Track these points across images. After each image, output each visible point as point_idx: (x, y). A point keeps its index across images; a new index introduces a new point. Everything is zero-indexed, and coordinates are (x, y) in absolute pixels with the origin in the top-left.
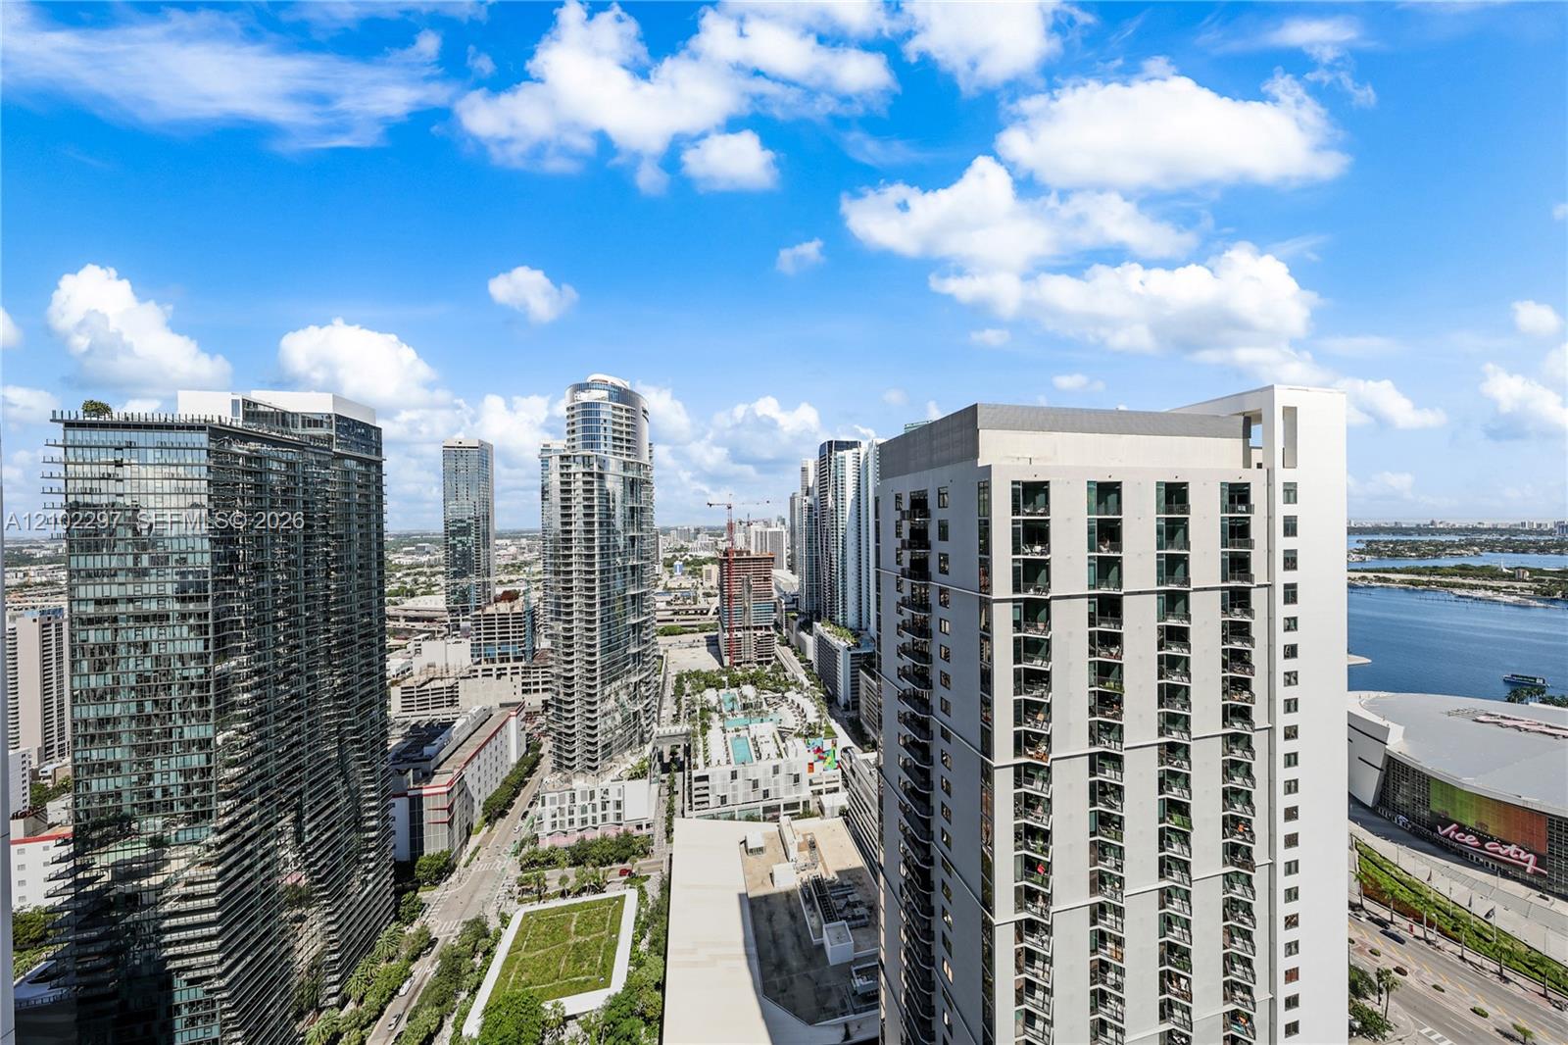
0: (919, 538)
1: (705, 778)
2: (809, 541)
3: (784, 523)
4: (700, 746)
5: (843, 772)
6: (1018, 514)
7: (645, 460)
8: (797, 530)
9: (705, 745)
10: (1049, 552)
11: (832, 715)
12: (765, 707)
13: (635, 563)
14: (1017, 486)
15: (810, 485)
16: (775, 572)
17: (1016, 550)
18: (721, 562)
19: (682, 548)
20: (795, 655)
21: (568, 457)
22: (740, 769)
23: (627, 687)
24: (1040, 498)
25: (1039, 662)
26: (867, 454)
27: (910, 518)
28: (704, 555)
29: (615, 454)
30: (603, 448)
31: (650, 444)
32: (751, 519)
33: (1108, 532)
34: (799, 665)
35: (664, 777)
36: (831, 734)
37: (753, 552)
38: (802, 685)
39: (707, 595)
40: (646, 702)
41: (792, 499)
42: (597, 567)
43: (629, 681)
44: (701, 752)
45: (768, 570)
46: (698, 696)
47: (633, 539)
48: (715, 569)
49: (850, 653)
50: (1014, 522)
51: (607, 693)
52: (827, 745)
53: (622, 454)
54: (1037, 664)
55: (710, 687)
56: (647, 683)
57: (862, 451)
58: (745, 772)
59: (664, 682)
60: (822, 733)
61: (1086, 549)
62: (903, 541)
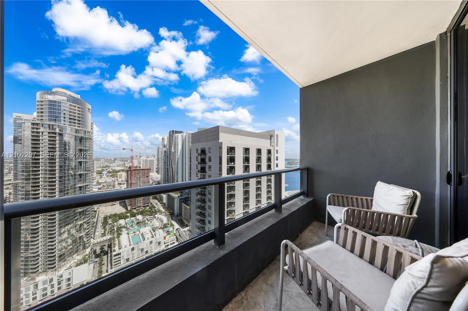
0: (203, 161)
1: (119, 254)
2: (165, 163)
3: (154, 157)
4: (117, 242)
5: (176, 237)
6: (228, 155)
7: (89, 129)
8: (160, 159)
9: (119, 242)
10: (235, 164)
11: (172, 219)
12: (146, 222)
13: (82, 172)
14: (228, 148)
15: (165, 144)
16: (151, 174)
17: (228, 164)
18: (127, 171)
19: (107, 166)
20: (159, 202)
21: (37, 124)
22: (136, 246)
23: (76, 226)
24: (233, 151)
25: (233, 192)
26: (186, 136)
27: (201, 155)
28: (118, 169)
29: (70, 125)
30: (62, 122)
31: (92, 123)
32: (141, 155)
33: (247, 159)
34: (160, 205)
35: (97, 260)
36: (172, 225)
37: (142, 167)
38: (162, 211)
39: (120, 184)
40: (87, 231)
41: (158, 149)
42: (57, 175)
43: (77, 224)
44: (117, 245)
45: (148, 173)
46: (116, 224)
47: (80, 163)
48: (124, 174)
49: (179, 198)
50: (228, 157)
51: (62, 231)
52: (171, 229)
53: (75, 126)
54: (232, 193)
55: (121, 219)
56: (88, 223)
57: (184, 134)
58: (138, 246)
59: (97, 221)
60: (169, 226)
61: (243, 163)
62: (198, 162)
